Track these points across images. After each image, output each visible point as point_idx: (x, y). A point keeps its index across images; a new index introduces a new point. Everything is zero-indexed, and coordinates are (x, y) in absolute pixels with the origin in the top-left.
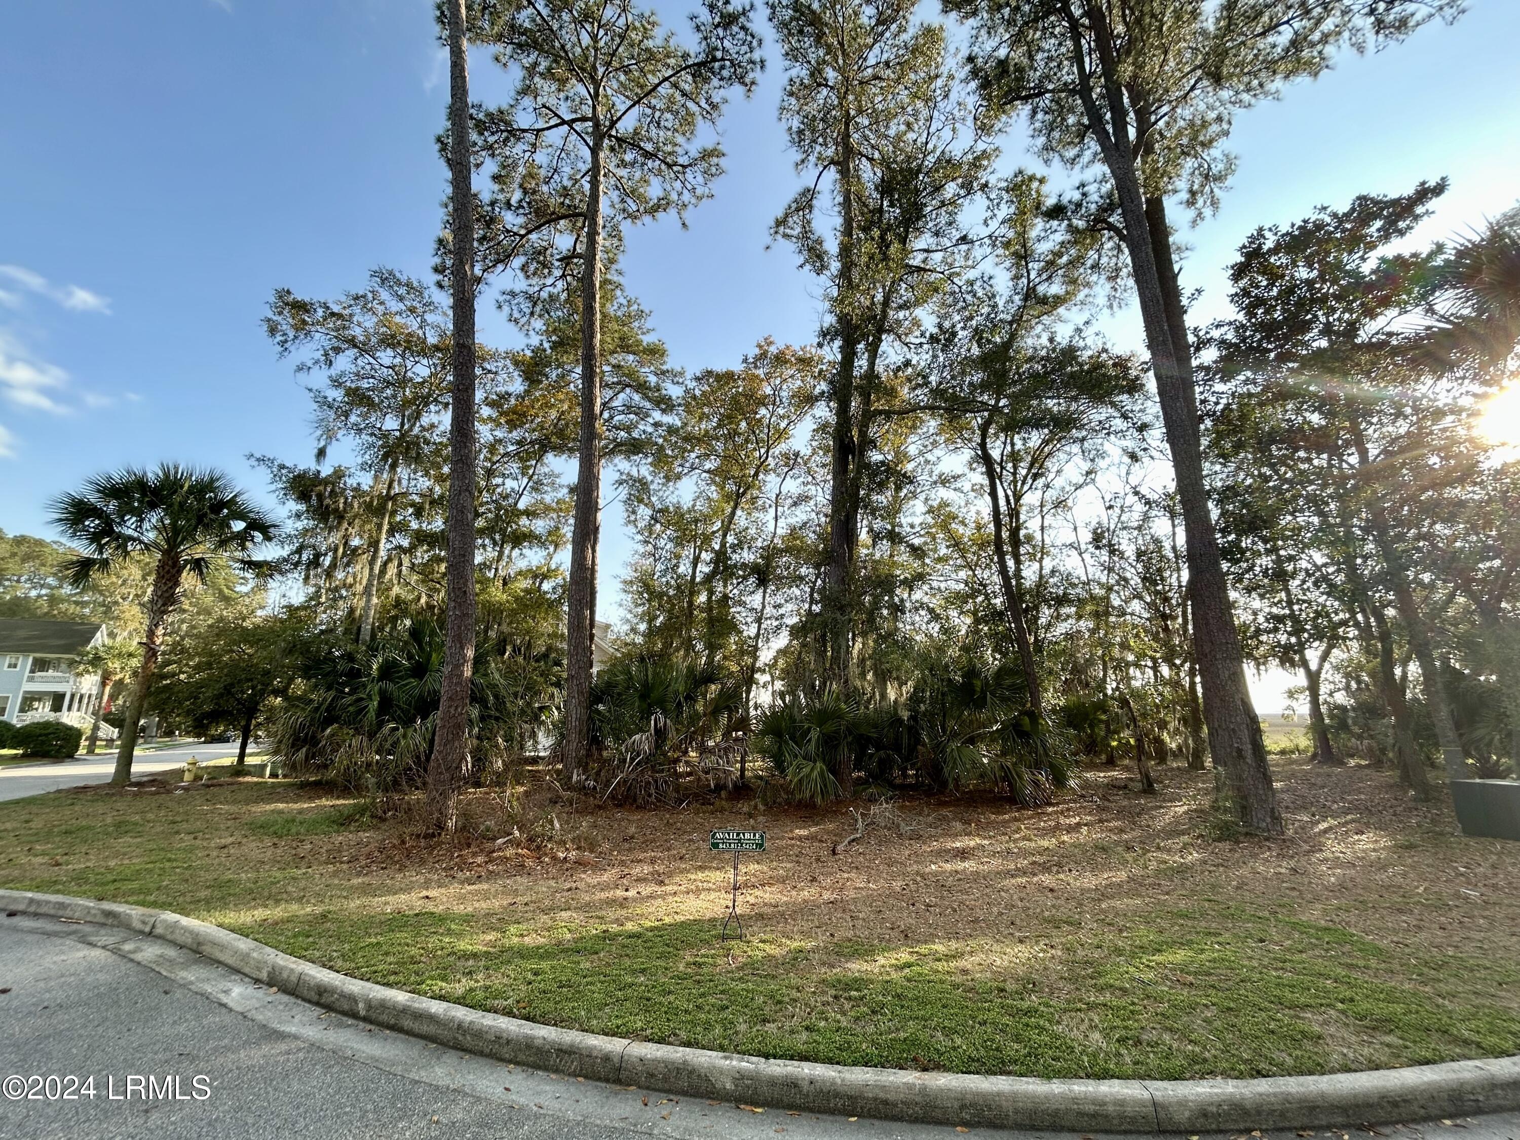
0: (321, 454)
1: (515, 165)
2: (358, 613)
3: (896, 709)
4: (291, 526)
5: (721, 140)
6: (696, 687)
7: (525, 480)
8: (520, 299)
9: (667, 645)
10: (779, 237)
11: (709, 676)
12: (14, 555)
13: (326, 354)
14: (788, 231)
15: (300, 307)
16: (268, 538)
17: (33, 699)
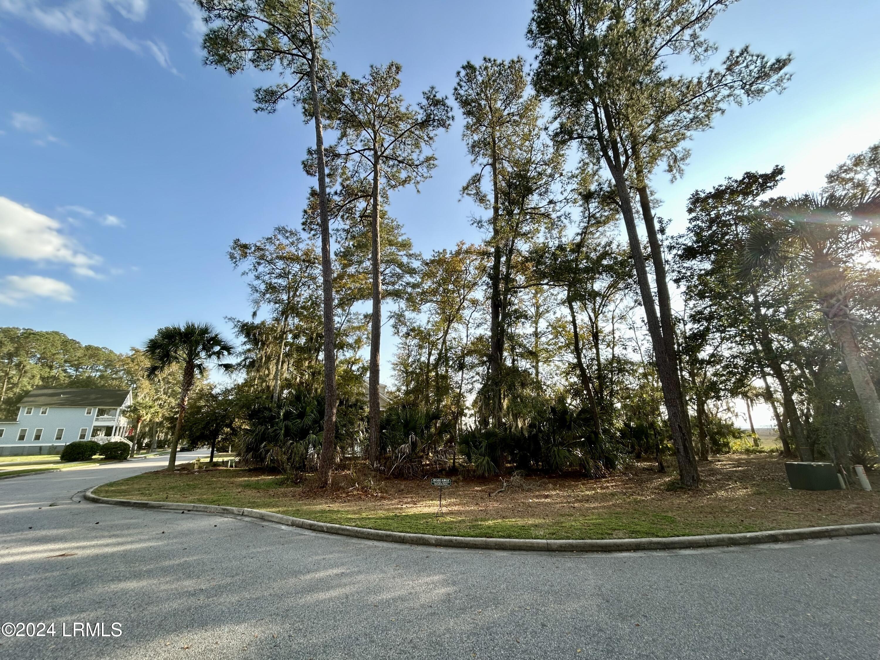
0: (255, 314)
1: (337, 169)
2: (271, 388)
3: (522, 433)
4: (240, 349)
5: (435, 153)
6: (431, 421)
7: (344, 317)
8: (341, 232)
9: (416, 398)
10: (465, 194)
11: (436, 416)
12: (85, 355)
13: (255, 266)
14: (470, 192)
15: (245, 247)
16: (229, 353)
17: (98, 430)
